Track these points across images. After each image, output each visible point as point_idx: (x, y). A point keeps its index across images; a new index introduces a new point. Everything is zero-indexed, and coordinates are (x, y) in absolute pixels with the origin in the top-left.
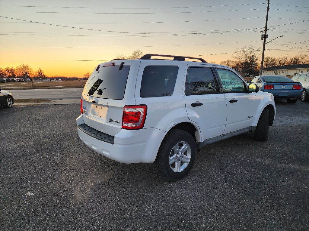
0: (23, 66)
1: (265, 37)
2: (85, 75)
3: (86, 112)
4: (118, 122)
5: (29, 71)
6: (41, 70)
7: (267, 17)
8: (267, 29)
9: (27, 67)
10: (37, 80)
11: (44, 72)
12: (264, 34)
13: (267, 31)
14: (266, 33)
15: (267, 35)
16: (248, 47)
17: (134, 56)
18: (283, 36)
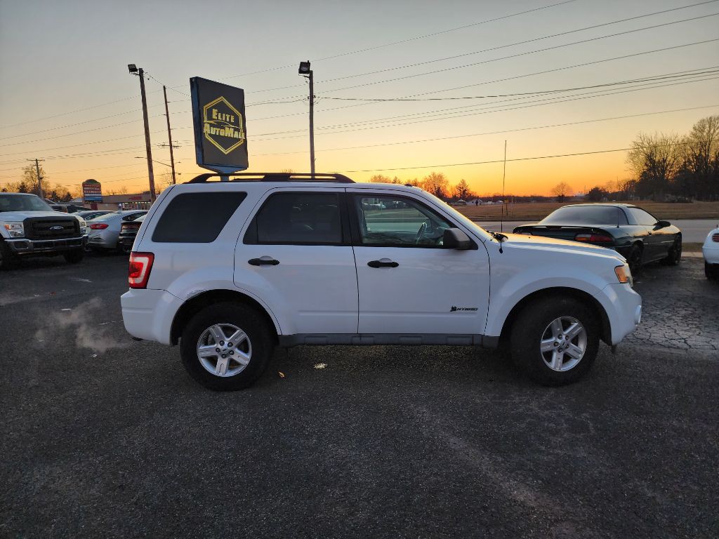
0: (435, 177)
2: (553, 191)
5: (443, 185)
6: (463, 182)
9: (440, 178)
10: (456, 203)
11: (469, 188)
17: (699, 134)
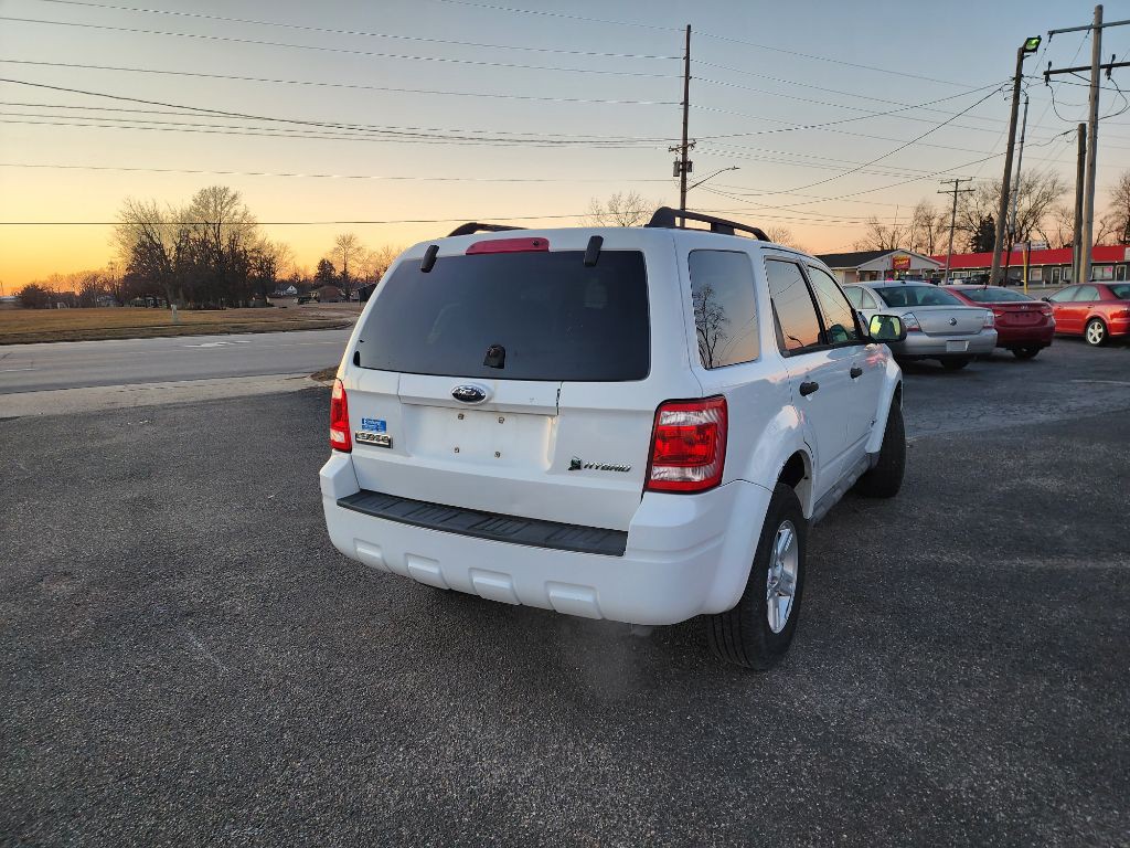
1: (684, 167)
3: (389, 441)
4: (622, 470)
7: (686, 103)
8: (689, 142)
12: (680, 158)
13: (689, 148)
14: (685, 154)
15: (691, 163)
16: (625, 198)
18: (735, 168)
